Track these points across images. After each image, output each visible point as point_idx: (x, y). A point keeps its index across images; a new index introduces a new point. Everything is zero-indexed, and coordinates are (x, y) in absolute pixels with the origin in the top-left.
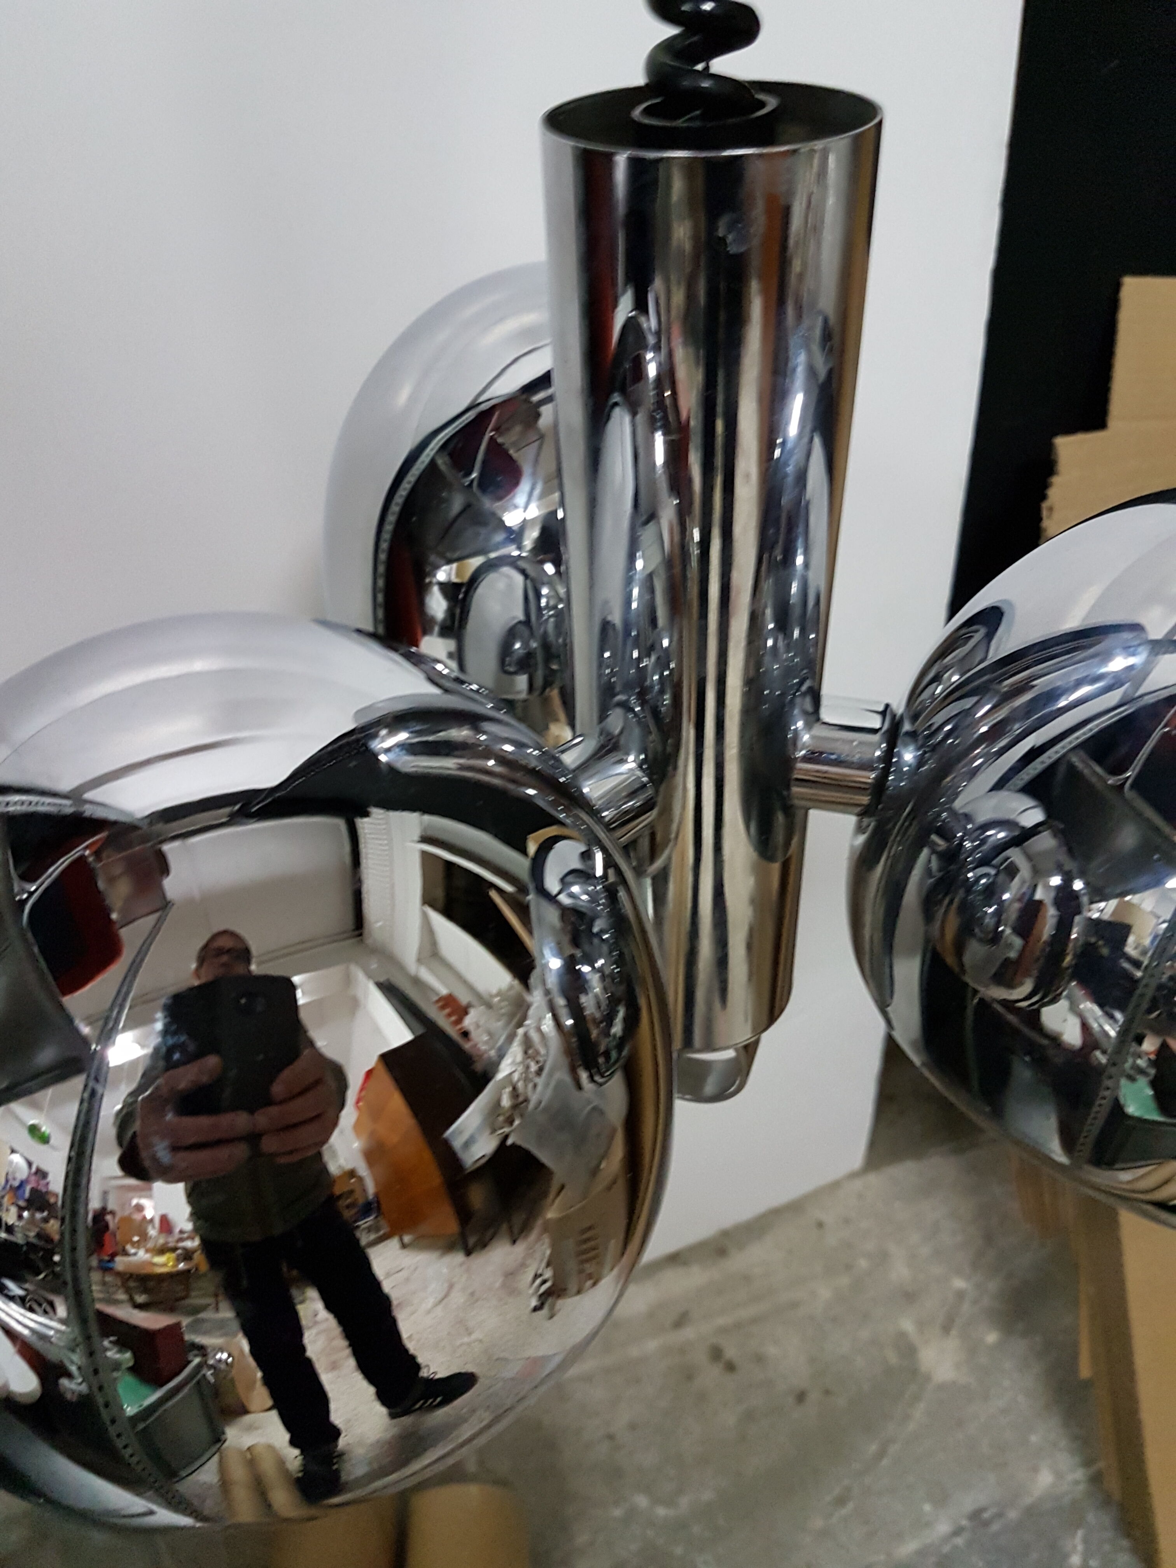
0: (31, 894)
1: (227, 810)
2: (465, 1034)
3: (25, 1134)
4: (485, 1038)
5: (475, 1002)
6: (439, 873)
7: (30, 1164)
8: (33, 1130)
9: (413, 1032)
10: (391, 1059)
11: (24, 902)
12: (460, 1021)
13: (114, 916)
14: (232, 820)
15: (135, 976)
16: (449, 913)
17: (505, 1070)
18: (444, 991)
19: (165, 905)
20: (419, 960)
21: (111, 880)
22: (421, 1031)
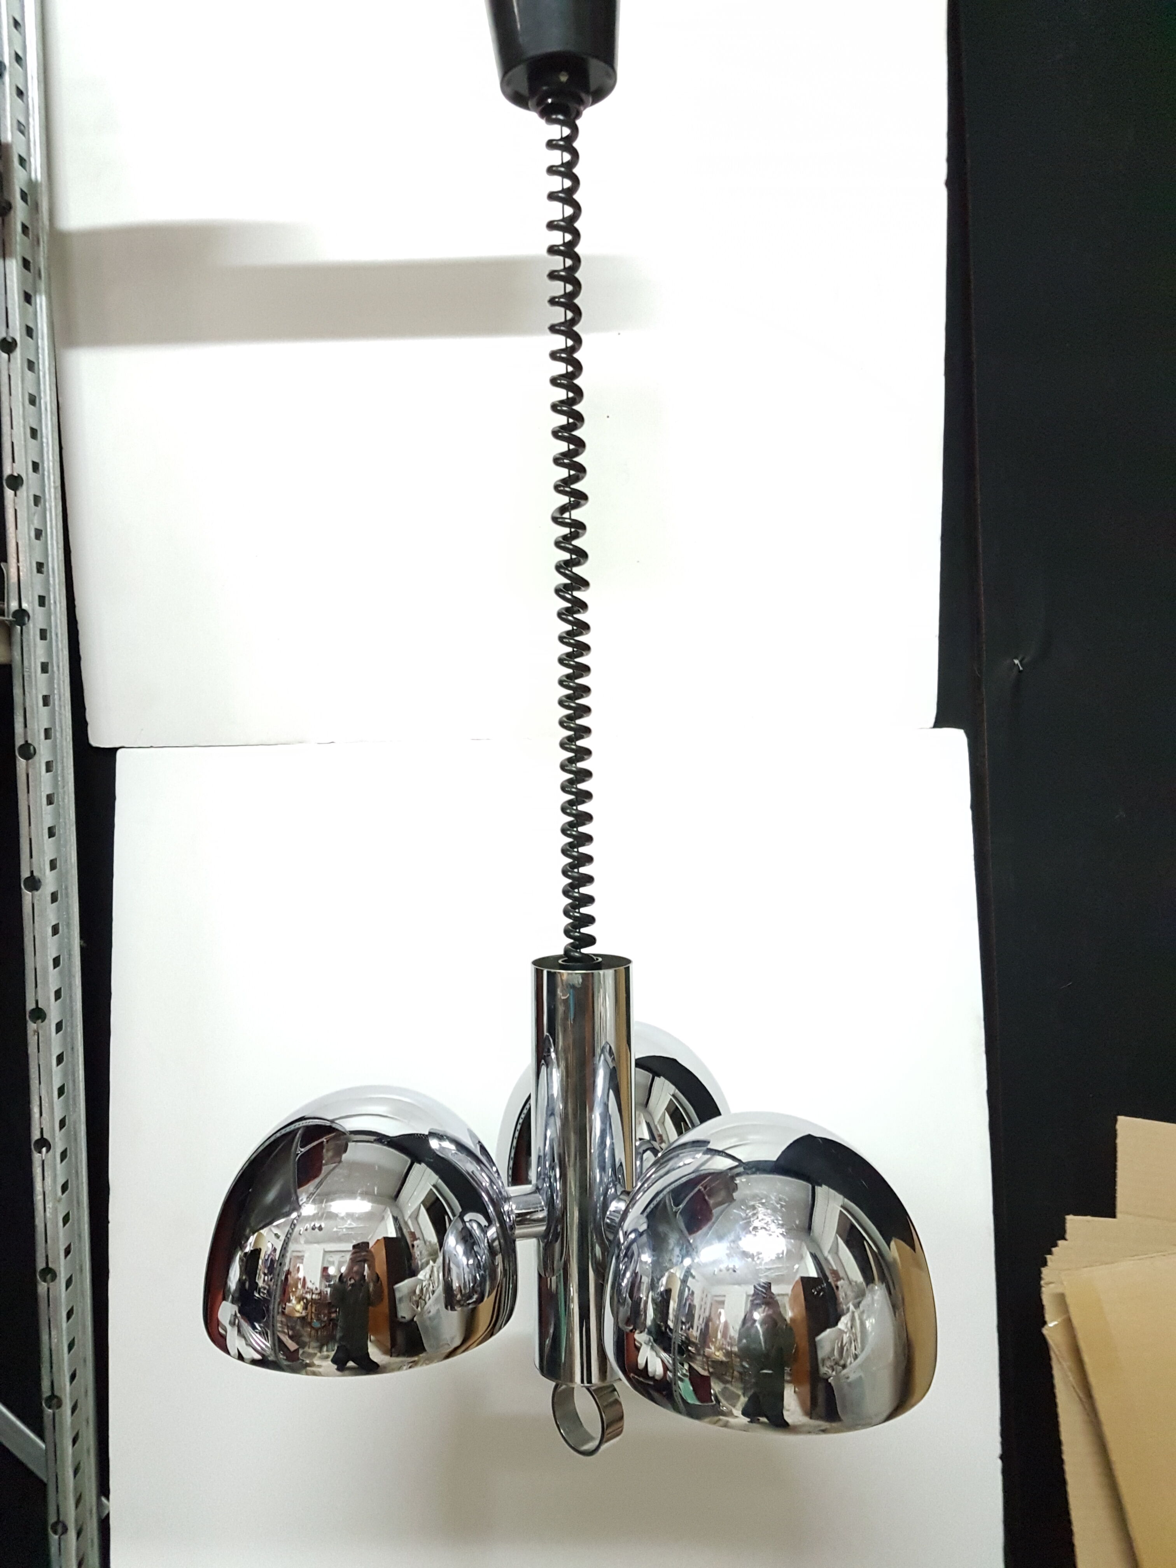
0: (301, 1152)
1: (375, 1138)
2: (413, 1246)
3: (273, 1235)
4: (419, 1253)
5: (421, 1238)
6: (433, 1199)
7: (273, 1245)
8: (276, 1235)
9: (397, 1234)
10: (386, 1239)
11: (298, 1154)
12: (414, 1241)
13: (324, 1162)
14: (376, 1141)
15: (321, 1185)
16: (428, 1210)
17: (421, 1276)
18: (413, 1230)
19: (340, 1162)
20: (410, 1217)
21: (328, 1150)
22: (399, 1235)
